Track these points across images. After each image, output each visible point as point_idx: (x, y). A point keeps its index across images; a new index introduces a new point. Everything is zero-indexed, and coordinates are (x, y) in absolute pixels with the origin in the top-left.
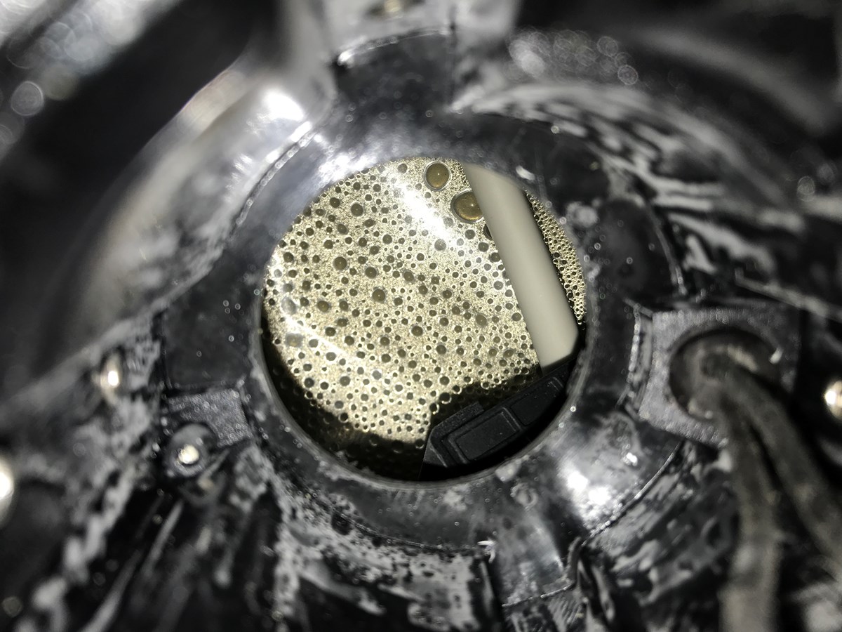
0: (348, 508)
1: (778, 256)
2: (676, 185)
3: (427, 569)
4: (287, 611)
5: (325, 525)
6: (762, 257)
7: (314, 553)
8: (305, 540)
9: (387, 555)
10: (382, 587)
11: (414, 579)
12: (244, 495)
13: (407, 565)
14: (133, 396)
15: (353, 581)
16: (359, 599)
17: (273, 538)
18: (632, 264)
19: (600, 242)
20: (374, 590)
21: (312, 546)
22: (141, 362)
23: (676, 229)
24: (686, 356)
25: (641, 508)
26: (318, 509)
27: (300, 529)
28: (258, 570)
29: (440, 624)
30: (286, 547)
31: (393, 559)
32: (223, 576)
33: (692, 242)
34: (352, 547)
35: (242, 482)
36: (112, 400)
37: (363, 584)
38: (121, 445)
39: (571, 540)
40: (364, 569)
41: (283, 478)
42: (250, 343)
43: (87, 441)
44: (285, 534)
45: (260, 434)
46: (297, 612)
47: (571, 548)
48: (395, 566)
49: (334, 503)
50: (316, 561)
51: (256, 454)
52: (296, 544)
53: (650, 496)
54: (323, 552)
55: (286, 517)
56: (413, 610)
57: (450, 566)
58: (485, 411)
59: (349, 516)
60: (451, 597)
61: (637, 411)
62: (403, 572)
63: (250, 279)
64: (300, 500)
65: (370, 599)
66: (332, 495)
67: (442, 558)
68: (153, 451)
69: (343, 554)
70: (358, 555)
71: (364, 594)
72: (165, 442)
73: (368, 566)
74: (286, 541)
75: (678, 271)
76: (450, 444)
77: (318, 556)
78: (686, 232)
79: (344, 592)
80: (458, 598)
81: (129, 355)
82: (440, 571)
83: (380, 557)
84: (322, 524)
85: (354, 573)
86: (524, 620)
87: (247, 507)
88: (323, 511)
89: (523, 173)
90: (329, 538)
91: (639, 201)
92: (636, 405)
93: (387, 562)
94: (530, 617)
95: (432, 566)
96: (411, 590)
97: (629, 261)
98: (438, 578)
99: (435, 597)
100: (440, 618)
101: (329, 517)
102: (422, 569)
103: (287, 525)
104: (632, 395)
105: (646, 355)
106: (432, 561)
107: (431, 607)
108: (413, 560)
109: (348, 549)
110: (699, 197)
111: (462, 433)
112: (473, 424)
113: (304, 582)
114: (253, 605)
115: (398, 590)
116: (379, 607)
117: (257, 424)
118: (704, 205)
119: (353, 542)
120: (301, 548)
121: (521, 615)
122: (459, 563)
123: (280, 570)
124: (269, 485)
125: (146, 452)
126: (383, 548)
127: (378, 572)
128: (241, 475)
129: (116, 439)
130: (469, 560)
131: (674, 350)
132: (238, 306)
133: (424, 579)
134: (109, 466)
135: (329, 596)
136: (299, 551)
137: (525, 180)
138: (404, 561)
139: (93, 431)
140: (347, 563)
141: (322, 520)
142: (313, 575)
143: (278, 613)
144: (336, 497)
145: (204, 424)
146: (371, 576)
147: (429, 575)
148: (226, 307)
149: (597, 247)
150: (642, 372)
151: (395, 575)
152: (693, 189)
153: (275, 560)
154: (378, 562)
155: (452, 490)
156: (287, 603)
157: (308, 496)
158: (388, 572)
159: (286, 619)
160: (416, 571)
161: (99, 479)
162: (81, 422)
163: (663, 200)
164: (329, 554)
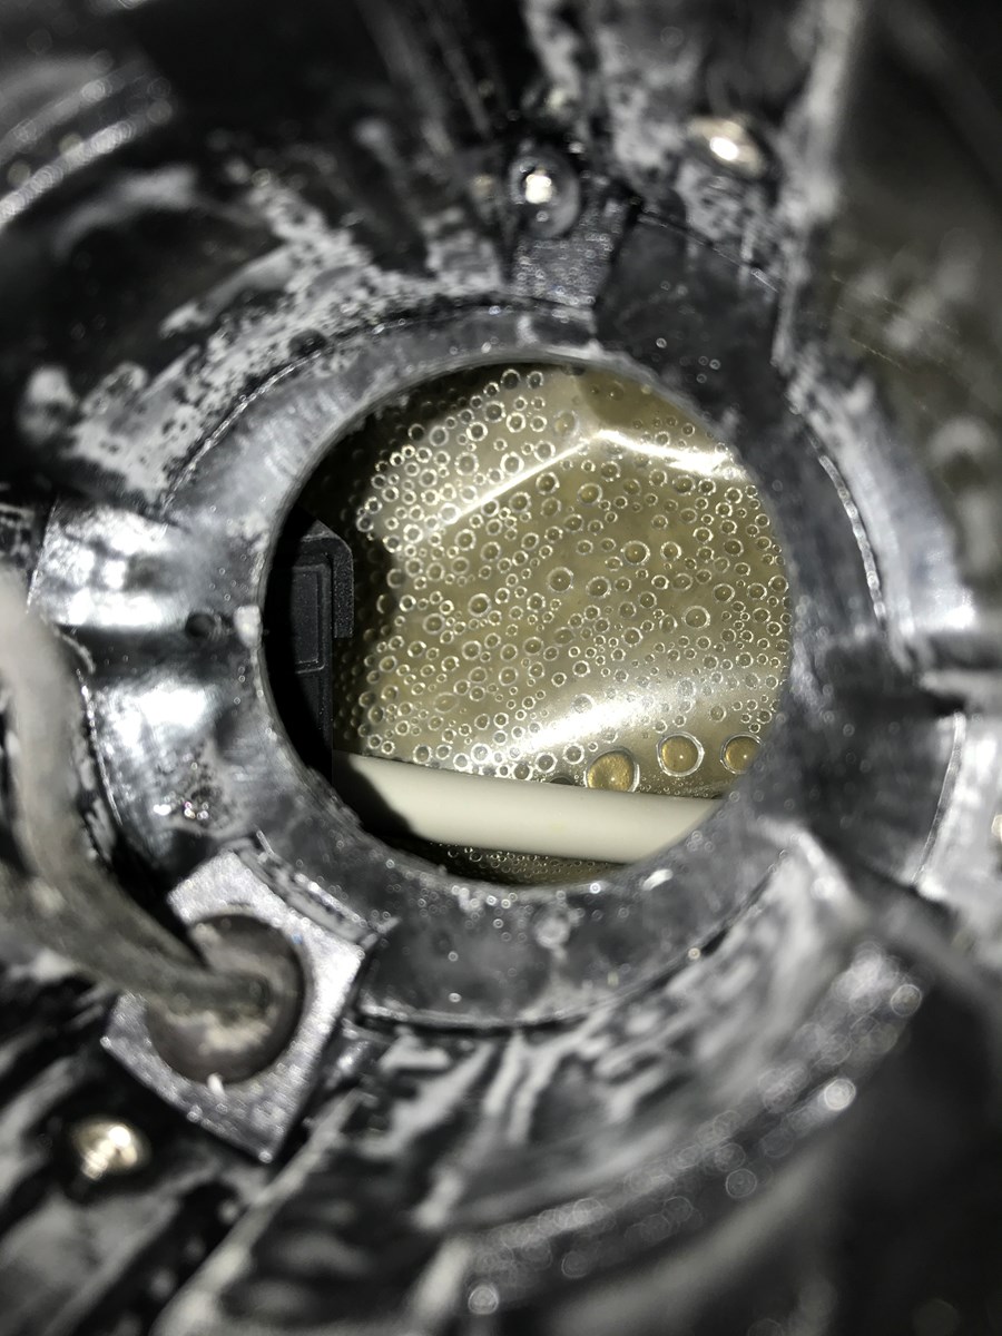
0: (326, 368)
1: (382, 1168)
2: (540, 1077)
3: (175, 431)
4: (258, 196)
5: (322, 322)
6: (388, 1145)
7: (299, 284)
8: (327, 279)
9: (228, 385)
10: (194, 351)
11: (173, 404)
12: (448, 232)
13: (197, 404)
14: (675, 160)
15: (228, 315)
16: (201, 308)
17: (361, 237)
18: (447, 957)
19: (503, 930)
20: (196, 338)
21: (309, 287)
22: (710, 198)
23: (465, 1044)
24: (283, 962)
25: (89, 784)
26: (349, 324)
27: (343, 282)
28: (341, 189)
29: (97, 404)
30: (336, 248)
31: (217, 390)
32: (373, 134)
33: (436, 1058)
34: (270, 341)
35: (465, 240)
36: (699, 128)
37: (214, 327)
38: (625, 99)
39: (95, 659)
40: (231, 340)
41: (423, 300)
42: (642, 365)
43: (674, 56)
44: (354, 257)
45: (503, 304)
46: (247, 209)
47: (84, 652)
48: (206, 386)
49: (343, 352)
50: (289, 278)
51: (483, 283)
52: (330, 264)
53: (98, 805)
54: (292, 295)
55: (373, 273)
56: (137, 377)
57: (160, 465)
58: (333, 639)
59: (312, 363)
60: (121, 441)
61: (237, 852)
62: (192, 394)
63: (730, 418)
64: (379, 306)
65: (190, 324)
66: (355, 356)
67: (175, 460)
68: (577, 140)
69: (270, 322)
70: (253, 344)
71: (202, 319)
72: (578, 165)
73: (233, 349)
74: (344, 253)
75: (401, 1016)
76: (317, 563)
77: (292, 286)
78: (457, 1056)
79: (222, 293)
80: (114, 449)
81: (737, 188)
82: (163, 446)
83: (231, 373)
84: (325, 318)
85: (237, 323)
86: (19, 526)
87: (430, 226)
88: (342, 330)
89: (659, 877)
90: (303, 316)
91: (532, 1015)
92: (245, 856)
93: (218, 379)
94: (18, 537)
95: (174, 439)
96: (164, 389)
97: (453, 956)
98: (154, 438)
99: (135, 418)
100: (103, 409)
101: (327, 334)
102: (179, 423)
103: (363, 267)
104: (263, 857)
105: (312, 909)
106: (180, 444)
107: (127, 404)
108: (199, 417)
109: (272, 334)
110: (510, 1101)
111: (324, 589)
112: (325, 612)
113: (276, 243)
114: (302, 153)
115: (174, 371)
116: (172, 331)
117: (519, 308)
118: (494, 1100)
119: (274, 347)
120: (320, 268)
121: (28, 526)
122: (155, 480)
123: (315, 219)
124: (431, 275)
125: (582, 130)
126: (239, 384)
127: (215, 358)
128: (476, 246)
129: (639, 98)
130: (151, 498)
131: (298, 949)
132: (702, 379)
133: (166, 418)
134: (612, 63)
135: (233, 268)
136: (318, 262)
137: (648, 875)
138: (205, 405)
139: (681, 73)
140: (255, 320)
141: (331, 322)
142: (276, 262)
143: (264, 183)
144: (350, 359)
145: (566, 235)
146: (217, 344)
147: (167, 427)
148: (710, 360)
149: (498, 923)
150: (288, 889)
151: (196, 380)
152: (525, 1101)
153: (333, 222)
154: (226, 366)
155: (266, 531)
156: (268, 202)
157: (373, 321)
158: (205, 373)
159: (248, 187)
160: (184, 413)
161: (607, 40)
162: (707, 61)
163: (516, 1050)
164: (284, 304)
